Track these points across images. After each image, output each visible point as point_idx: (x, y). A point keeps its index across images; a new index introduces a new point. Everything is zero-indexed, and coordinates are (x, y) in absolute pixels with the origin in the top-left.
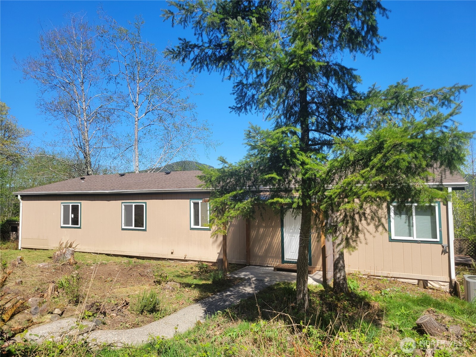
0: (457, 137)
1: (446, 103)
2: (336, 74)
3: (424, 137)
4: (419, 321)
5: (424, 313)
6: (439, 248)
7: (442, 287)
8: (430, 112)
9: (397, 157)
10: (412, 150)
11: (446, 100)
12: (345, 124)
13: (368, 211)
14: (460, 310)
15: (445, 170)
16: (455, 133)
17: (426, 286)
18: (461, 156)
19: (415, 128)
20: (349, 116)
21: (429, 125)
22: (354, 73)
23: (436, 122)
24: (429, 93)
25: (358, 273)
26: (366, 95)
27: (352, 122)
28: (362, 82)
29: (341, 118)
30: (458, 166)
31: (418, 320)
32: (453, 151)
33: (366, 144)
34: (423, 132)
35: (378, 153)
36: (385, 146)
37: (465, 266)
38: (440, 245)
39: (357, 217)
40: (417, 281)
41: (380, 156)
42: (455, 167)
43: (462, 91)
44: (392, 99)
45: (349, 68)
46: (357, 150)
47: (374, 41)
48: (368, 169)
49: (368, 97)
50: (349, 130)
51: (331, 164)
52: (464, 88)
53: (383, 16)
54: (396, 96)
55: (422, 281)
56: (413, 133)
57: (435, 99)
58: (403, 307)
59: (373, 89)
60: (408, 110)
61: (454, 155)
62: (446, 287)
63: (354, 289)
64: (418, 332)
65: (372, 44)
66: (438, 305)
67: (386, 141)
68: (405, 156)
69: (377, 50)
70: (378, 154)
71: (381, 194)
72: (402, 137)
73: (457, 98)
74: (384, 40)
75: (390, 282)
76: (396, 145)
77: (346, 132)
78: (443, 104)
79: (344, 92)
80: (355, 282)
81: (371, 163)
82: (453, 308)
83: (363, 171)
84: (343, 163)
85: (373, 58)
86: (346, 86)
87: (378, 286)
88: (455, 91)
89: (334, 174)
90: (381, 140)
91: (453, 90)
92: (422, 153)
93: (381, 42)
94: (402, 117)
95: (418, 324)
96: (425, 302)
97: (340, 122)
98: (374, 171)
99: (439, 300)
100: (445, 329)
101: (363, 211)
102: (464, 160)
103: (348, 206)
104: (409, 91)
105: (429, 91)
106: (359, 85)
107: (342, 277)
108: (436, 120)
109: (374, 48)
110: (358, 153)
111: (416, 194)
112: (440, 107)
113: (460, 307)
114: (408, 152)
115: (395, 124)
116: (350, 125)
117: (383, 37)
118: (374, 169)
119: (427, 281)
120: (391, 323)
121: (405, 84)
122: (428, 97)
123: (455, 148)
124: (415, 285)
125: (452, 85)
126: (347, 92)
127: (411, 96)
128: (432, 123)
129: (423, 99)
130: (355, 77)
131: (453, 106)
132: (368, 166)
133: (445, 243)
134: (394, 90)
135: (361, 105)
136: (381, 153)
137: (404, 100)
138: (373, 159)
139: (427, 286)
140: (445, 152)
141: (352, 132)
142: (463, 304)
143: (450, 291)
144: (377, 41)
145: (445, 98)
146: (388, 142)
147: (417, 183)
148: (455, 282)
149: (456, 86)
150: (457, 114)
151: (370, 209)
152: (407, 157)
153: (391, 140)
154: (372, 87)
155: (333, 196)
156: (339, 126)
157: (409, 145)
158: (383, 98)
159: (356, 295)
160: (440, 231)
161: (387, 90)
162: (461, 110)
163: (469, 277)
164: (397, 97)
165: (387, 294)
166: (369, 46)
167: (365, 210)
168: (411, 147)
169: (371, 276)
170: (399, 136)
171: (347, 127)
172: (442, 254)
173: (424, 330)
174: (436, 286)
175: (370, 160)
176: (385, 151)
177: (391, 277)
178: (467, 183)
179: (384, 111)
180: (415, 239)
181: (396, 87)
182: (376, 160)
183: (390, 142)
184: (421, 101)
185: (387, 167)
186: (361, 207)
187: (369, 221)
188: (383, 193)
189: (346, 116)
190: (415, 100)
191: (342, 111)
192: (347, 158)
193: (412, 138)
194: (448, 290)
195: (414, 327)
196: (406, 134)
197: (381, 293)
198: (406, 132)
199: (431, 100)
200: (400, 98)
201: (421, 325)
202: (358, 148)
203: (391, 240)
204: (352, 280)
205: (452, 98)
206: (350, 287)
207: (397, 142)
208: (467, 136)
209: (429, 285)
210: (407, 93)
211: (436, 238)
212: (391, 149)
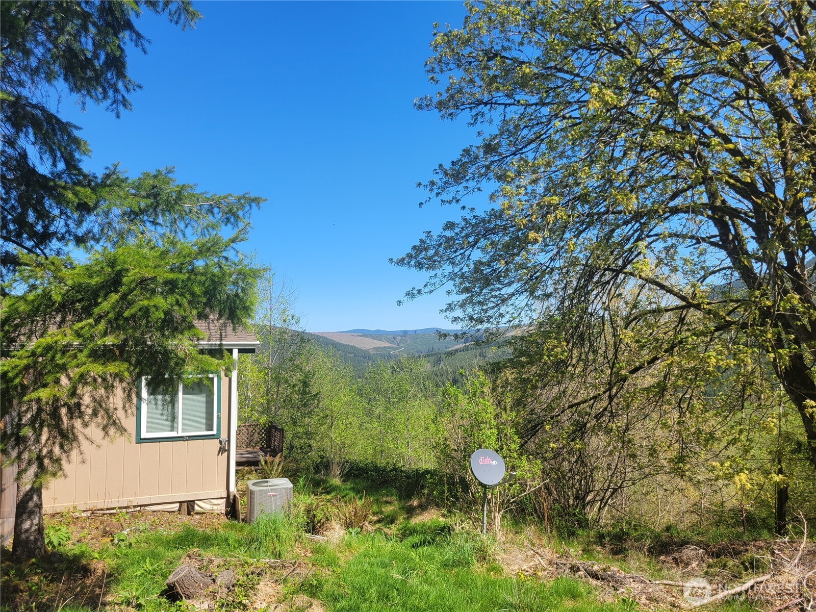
0: (243, 275)
1: (232, 220)
2: (36, 124)
3: (192, 271)
4: (171, 579)
5: (182, 560)
6: (215, 444)
7: (215, 507)
8: (208, 231)
9: (146, 303)
10: (172, 291)
11: (231, 216)
12: (52, 229)
13: (87, 400)
14: (236, 541)
15: (225, 325)
16: (240, 267)
17: (191, 510)
18: (248, 304)
19: (179, 254)
20: (61, 213)
21: (200, 252)
22: (76, 133)
23: (212, 248)
24: (208, 199)
25: (72, 509)
26: (99, 181)
27: (67, 225)
28: (91, 154)
29: (43, 214)
30: (243, 320)
31: (171, 576)
32: (237, 295)
33: (89, 271)
34: (191, 263)
35: (112, 292)
36: (125, 280)
37: (251, 466)
38: (217, 441)
39: (64, 411)
40: (178, 505)
41: (114, 297)
42: (239, 320)
43: (254, 205)
44: (148, 197)
45: (64, 121)
46: (70, 282)
47: (120, 85)
48: (91, 321)
49: (103, 185)
50: (59, 240)
51: (10, 306)
52: (256, 200)
53: (136, 46)
54: (154, 193)
55: (185, 504)
56: (175, 261)
57: (216, 210)
58: (148, 560)
59: (114, 173)
60: (174, 222)
61: (238, 302)
62: (220, 506)
63: (60, 544)
64: (168, 599)
65: (116, 90)
66: (206, 541)
67: (127, 270)
68: (159, 300)
69: (125, 103)
70: (112, 294)
71: (112, 368)
72: (155, 267)
73: (247, 215)
74: (138, 90)
75: (132, 516)
76: (146, 280)
77: (55, 244)
78: (228, 220)
79: (54, 164)
80: (64, 529)
81: (96, 311)
82: (227, 540)
83: (80, 325)
84: (40, 305)
85: (118, 116)
86: (59, 155)
87: (108, 529)
88: (245, 203)
89: (17, 327)
90: (119, 268)
91: (242, 201)
92: (189, 297)
93: (132, 91)
94: (162, 232)
95: (169, 585)
96: (186, 539)
97: (41, 222)
98: (102, 326)
99: (208, 531)
100: (211, 581)
101: (76, 400)
102: (251, 310)
103: (44, 394)
104: (175, 189)
105: (208, 196)
106: (84, 158)
107: (34, 528)
108: (212, 246)
109: (120, 98)
110: (73, 289)
111: (177, 364)
112: (223, 225)
113: (238, 536)
114: (165, 295)
115: (150, 241)
116: (63, 230)
117: (137, 83)
118: (103, 322)
119: (193, 501)
120: (124, 594)
121: (170, 175)
122: (206, 205)
123: (240, 291)
124: (174, 512)
125: (241, 194)
126: (61, 166)
127: (179, 198)
128: (205, 250)
129: (198, 207)
130: (76, 141)
131: (241, 225)
132: (89, 315)
133: (224, 436)
134: (151, 182)
135: (86, 197)
136: (117, 291)
137: (167, 202)
138: (101, 303)
139: (193, 509)
140: (226, 296)
141: (66, 245)
142: (241, 530)
143: (227, 511)
144: (126, 87)
145: (230, 210)
146: (129, 274)
147: (181, 345)
148: (235, 496)
149: (247, 196)
150: (242, 240)
151: (92, 396)
152: (161, 302)
153: (137, 271)
154: (112, 168)
155: (10, 375)
156: (39, 228)
157: (167, 283)
158: (133, 191)
159: (61, 555)
160: (219, 418)
161: (140, 179)
162: (247, 236)
163: (253, 484)
164: (156, 196)
165: (123, 540)
166: (111, 93)
167: (81, 399)
168: (171, 286)
169: (98, 510)
170: (150, 264)
171: (55, 233)
172: (218, 455)
173: (178, 593)
174: (206, 506)
175: (97, 304)
176: (123, 289)
177: (135, 507)
178: (258, 342)
179: (133, 215)
180: (181, 434)
181: (155, 177)
182: (106, 305)
183: (135, 275)
184: (195, 210)
185: (127, 320)
186: (73, 393)
187: (87, 418)
188: (118, 366)
189: (56, 212)
190: (187, 206)
191: (47, 202)
192: (46, 295)
193: (172, 270)
194: (223, 512)
195: (162, 592)
196: (163, 263)
197: (112, 541)
198: (163, 259)
199: (210, 211)
200: (161, 199)
201: (175, 585)
202: (73, 279)
203: (140, 440)
204: (57, 528)
205: (240, 213)
206: (51, 543)
207: (147, 275)
208: (255, 274)
209: (196, 508)
210: (172, 192)
211: (212, 430)
212: (137, 286)
